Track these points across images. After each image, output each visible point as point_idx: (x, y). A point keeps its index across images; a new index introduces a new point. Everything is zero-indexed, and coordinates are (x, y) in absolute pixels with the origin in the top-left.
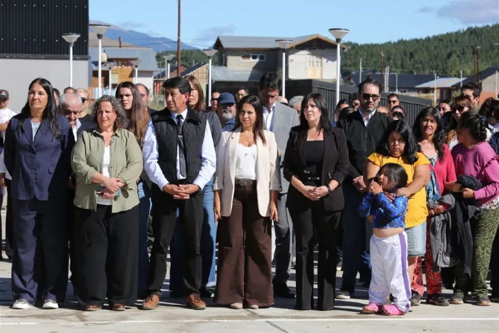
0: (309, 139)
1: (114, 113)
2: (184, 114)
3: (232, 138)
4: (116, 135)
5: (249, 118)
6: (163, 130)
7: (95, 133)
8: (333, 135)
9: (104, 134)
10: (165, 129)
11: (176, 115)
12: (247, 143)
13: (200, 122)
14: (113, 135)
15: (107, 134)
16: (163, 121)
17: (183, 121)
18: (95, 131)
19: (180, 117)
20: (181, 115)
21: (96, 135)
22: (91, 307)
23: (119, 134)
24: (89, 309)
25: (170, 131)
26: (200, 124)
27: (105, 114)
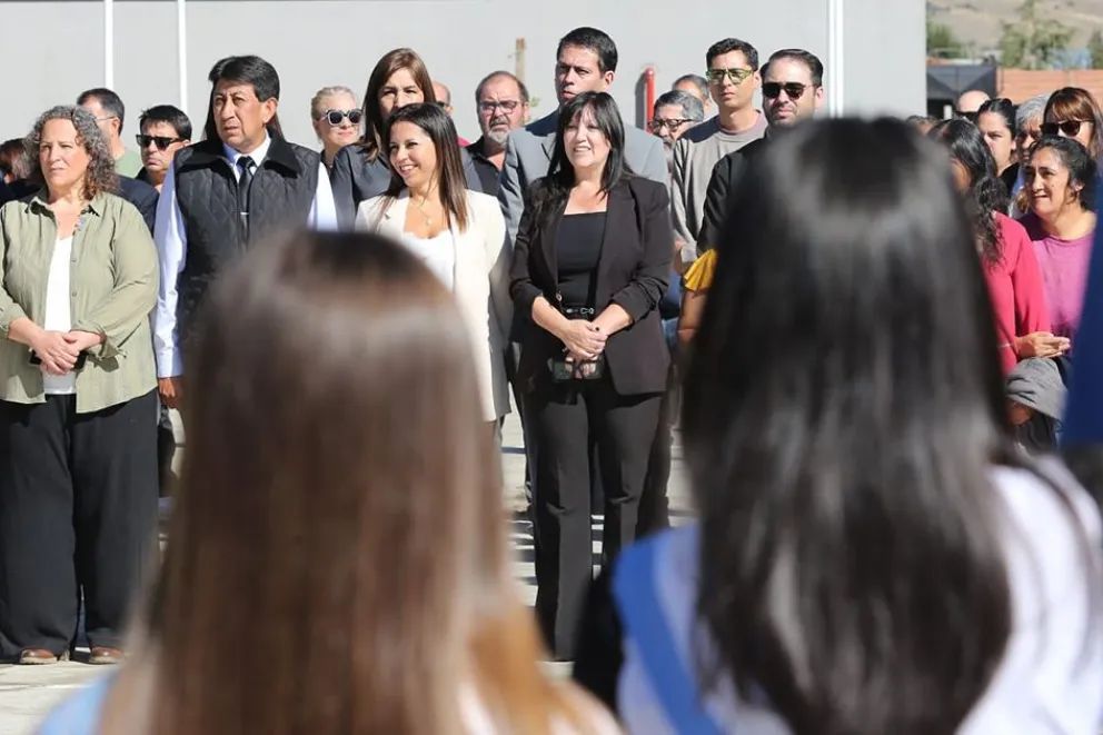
0: (568, 212)
1: (82, 150)
2: (259, 154)
3: (387, 217)
4: (91, 210)
5: (411, 158)
6: (203, 193)
7: (35, 203)
8: (633, 201)
9: (58, 207)
10: (208, 187)
11: (237, 157)
12: (425, 229)
13: (301, 173)
14: (83, 212)
15: (67, 207)
16: (204, 166)
17: (253, 170)
18: (36, 199)
19: (245, 163)
20: (249, 158)
21: (36, 209)
22: (32, 654)
23: (98, 208)
24: (26, 659)
25: (219, 195)
26: (299, 176)
27: (57, 152)
